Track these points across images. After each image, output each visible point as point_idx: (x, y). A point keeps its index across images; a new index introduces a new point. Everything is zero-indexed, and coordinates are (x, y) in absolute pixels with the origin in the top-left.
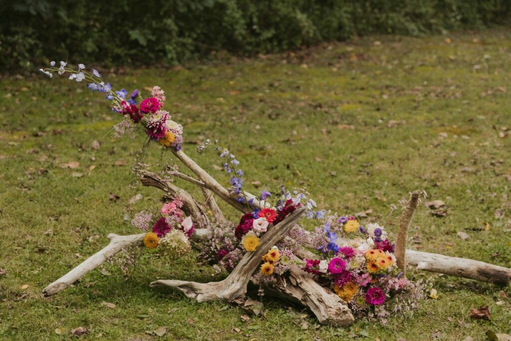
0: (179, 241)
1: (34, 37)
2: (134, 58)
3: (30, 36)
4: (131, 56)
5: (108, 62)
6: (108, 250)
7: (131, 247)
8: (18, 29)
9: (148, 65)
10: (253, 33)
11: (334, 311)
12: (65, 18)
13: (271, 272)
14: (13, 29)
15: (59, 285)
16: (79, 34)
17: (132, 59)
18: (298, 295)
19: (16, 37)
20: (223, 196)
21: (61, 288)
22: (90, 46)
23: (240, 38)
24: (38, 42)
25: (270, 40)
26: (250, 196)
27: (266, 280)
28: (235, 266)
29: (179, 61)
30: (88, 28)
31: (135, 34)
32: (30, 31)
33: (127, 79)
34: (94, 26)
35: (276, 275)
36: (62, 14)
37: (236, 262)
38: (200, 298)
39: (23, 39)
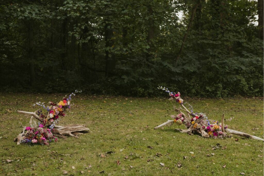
0: (180, 121)
1: (176, 87)
2: (208, 95)
3: (175, 87)
4: (207, 95)
5: (199, 96)
6: (167, 122)
7: (171, 122)
8: (172, 85)
9: (212, 98)
10: (250, 89)
11: (205, 135)
12: (187, 82)
13: (195, 128)
14: (171, 85)
15: (157, 127)
16: (191, 87)
17: (207, 96)
18: (200, 132)
19: (171, 87)
20: (190, 114)
21: (158, 128)
22: (194, 91)
23: (245, 91)
24: (178, 89)
25: (258, 92)
26: (194, 114)
27: (195, 129)
28: (190, 127)
29: (222, 97)
30: (194, 86)
31: (208, 88)
32: (175, 85)
33: (203, 101)
34: (196, 85)
35: (197, 129)
36: (186, 81)
37: (190, 126)
38: (182, 132)
39: (173, 88)
